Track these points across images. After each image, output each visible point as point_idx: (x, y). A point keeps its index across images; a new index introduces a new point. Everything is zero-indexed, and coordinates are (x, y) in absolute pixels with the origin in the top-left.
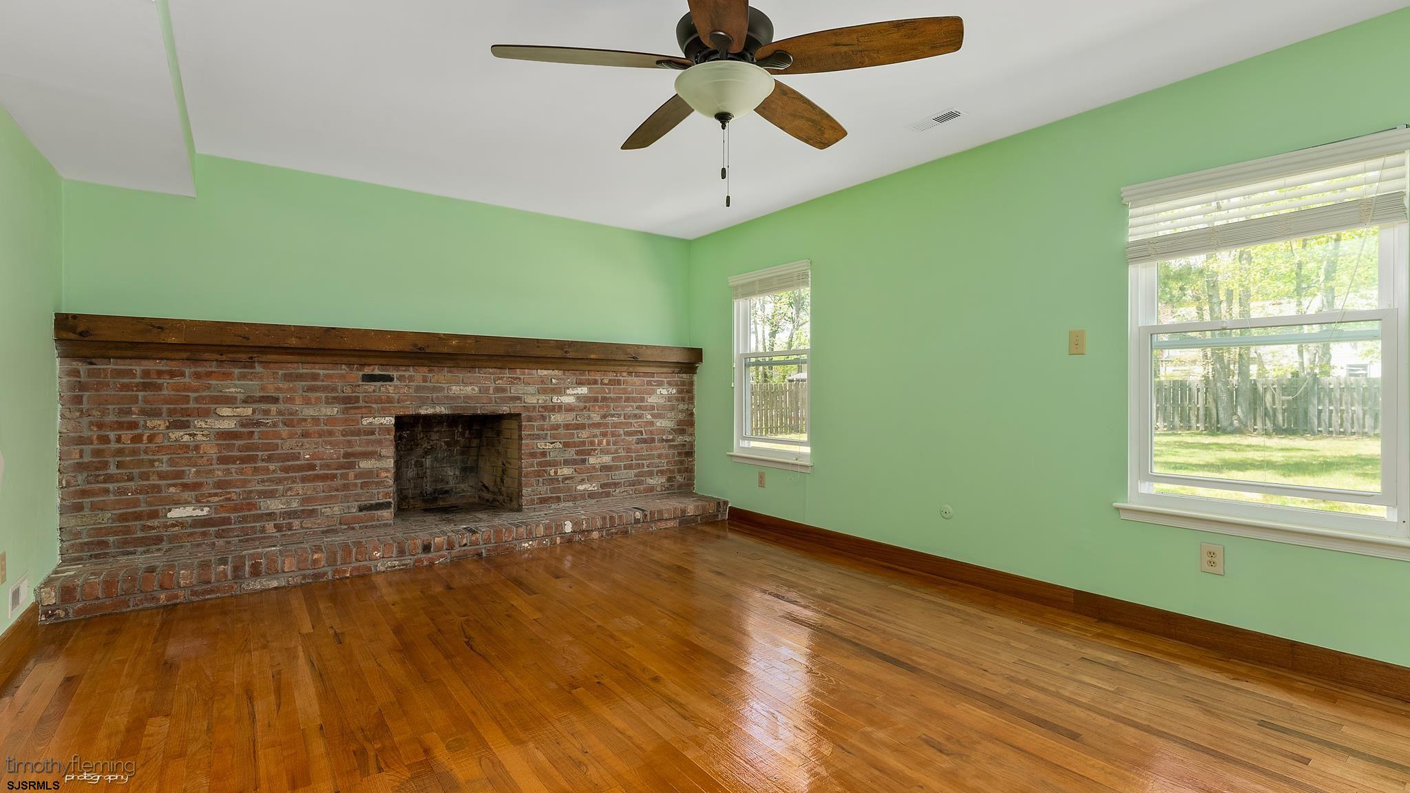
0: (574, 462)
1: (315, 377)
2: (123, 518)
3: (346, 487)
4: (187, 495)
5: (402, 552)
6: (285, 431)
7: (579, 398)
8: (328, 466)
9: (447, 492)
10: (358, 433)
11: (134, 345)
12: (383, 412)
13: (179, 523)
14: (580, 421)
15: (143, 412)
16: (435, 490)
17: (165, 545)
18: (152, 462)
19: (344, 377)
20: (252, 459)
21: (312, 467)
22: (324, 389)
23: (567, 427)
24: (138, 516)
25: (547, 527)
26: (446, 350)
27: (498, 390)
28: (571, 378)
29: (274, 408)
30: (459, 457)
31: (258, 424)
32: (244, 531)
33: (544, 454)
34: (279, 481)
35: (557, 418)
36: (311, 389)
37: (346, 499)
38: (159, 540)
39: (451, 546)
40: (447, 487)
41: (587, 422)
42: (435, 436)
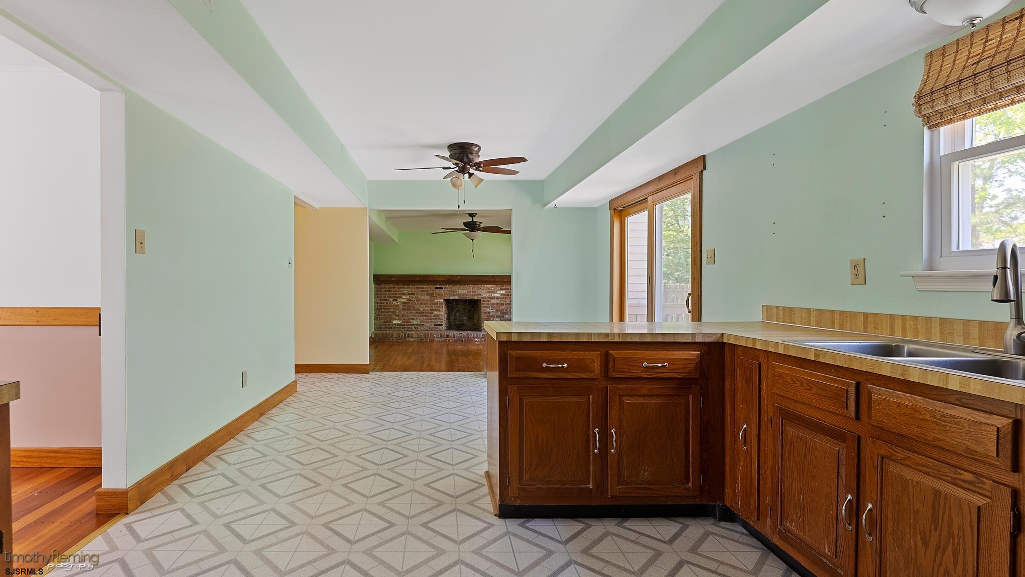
0: (500, 317)
1: (423, 288)
2: (385, 322)
3: (431, 319)
4: (397, 318)
5: (441, 336)
6: (417, 302)
7: (501, 294)
8: (426, 313)
9: (463, 325)
10: (434, 304)
11: (386, 281)
12: (440, 298)
13: (395, 324)
14: (502, 302)
15: (388, 297)
16: (460, 324)
17: (392, 329)
18: (390, 309)
19: (430, 288)
20: (409, 309)
21: (423, 313)
22: (426, 291)
23: (497, 304)
24: (387, 322)
25: (483, 335)
26: (456, 280)
27: (473, 292)
28: (498, 287)
29: (414, 296)
30: (467, 314)
31: (411, 300)
32: (408, 328)
33: (489, 313)
34: (415, 316)
35: (493, 301)
36: (423, 291)
37: (431, 322)
38: (391, 328)
39: (454, 337)
40: (464, 323)
41: (504, 303)
42: (459, 306)
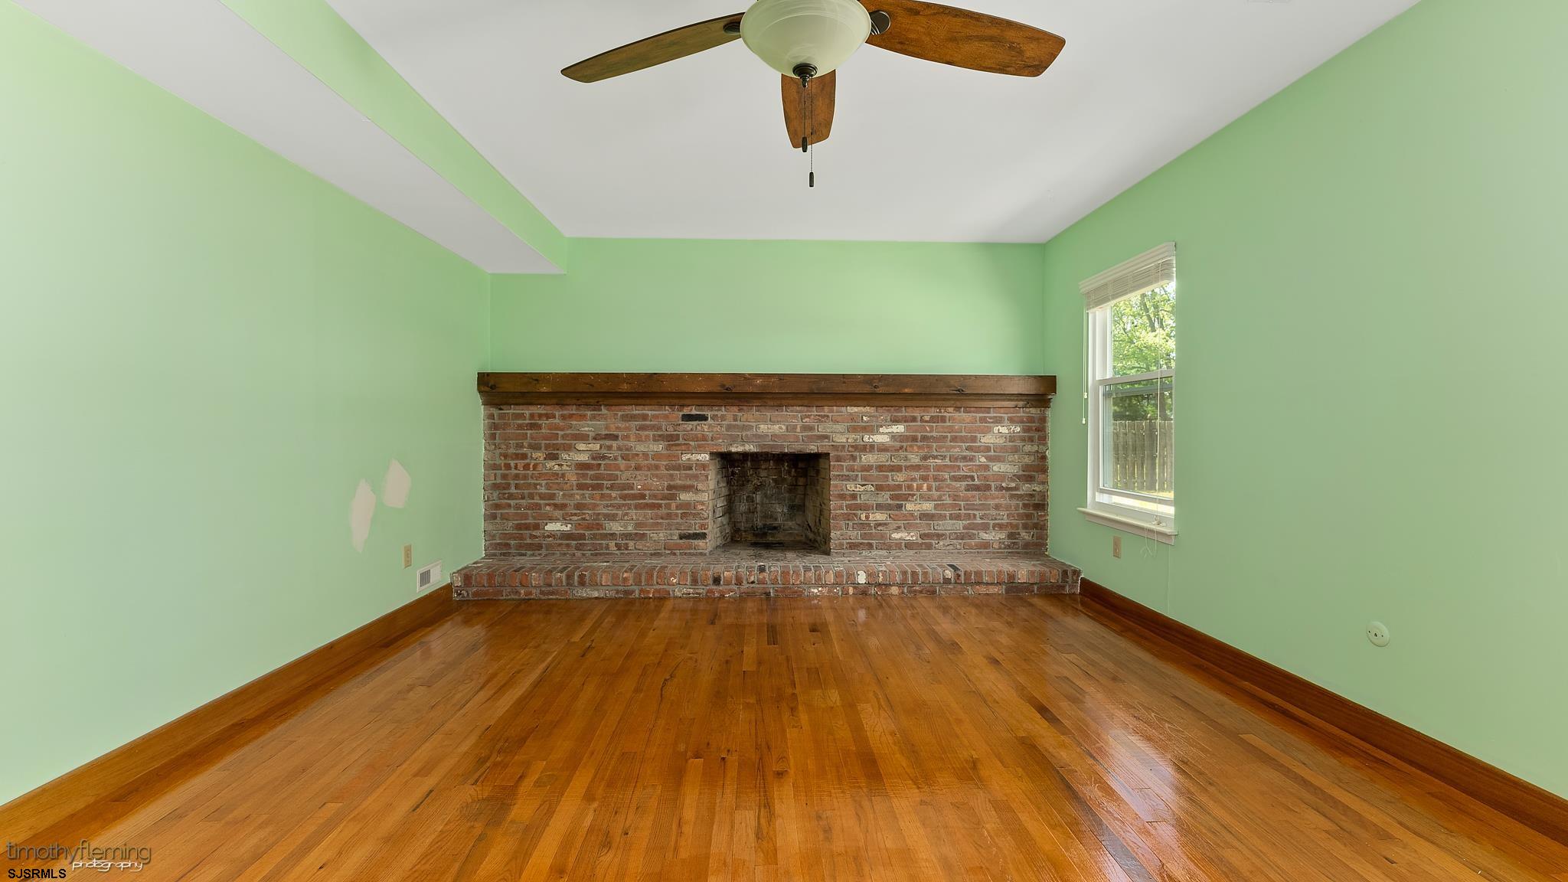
0: (888, 507)
1: (645, 417)
2: (519, 527)
3: (669, 516)
4: (558, 513)
5: (695, 581)
6: (622, 463)
7: (893, 437)
8: (655, 497)
9: (775, 528)
10: (678, 468)
11: (523, 394)
12: (700, 449)
13: (552, 535)
14: (896, 462)
15: (531, 446)
16: (765, 525)
17: (544, 552)
18: (535, 485)
19: (666, 417)
20: (599, 487)
21: (643, 497)
22: (653, 428)
23: (880, 468)
24: (527, 527)
25: (838, 575)
26: (751, 389)
27: (805, 428)
28: (884, 415)
29: (614, 444)
30: (787, 495)
31: (604, 458)
32: (595, 547)
33: (854, 497)
34: (619, 507)
35: (868, 459)
36: (642, 428)
37: (669, 527)
38: (539, 547)
39: (739, 582)
40: (776, 524)
41: (903, 463)
42: (763, 473)
